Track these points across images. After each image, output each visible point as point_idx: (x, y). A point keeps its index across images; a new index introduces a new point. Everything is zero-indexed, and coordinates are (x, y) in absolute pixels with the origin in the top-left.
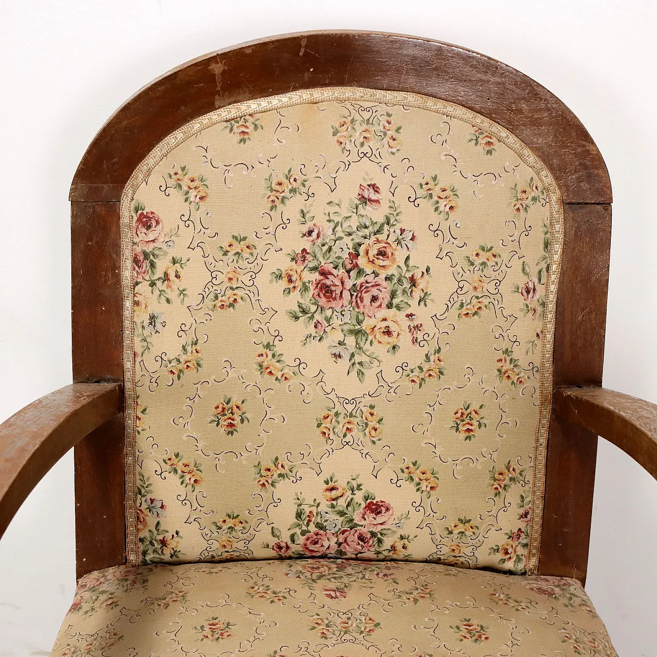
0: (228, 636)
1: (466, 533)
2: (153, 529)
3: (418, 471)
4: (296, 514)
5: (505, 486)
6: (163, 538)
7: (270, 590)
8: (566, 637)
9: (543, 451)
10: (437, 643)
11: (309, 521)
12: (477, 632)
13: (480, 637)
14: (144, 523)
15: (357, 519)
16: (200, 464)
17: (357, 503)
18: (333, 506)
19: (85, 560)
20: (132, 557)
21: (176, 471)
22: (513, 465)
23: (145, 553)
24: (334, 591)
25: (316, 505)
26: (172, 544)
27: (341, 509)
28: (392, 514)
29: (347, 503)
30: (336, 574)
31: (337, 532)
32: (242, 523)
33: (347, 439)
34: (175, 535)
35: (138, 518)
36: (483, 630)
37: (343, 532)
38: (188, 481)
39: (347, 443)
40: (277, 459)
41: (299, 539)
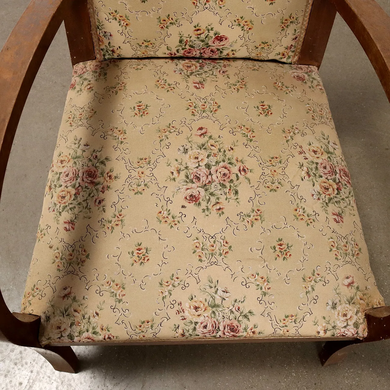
0: (147, 114)
1: (265, 48)
2: (107, 45)
3: (243, 21)
4: (179, 41)
5: (287, 25)
6: (113, 49)
7: (167, 83)
8: (309, 109)
9: (310, 7)
10: (247, 118)
11: (186, 44)
12: (267, 110)
13: (268, 113)
14: (102, 41)
15: (210, 43)
16: (129, 17)
17: (211, 36)
18: (198, 38)
19: (75, 57)
20: (98, 56)
21: (116, 19)
22: (293, 15)
23: (104, 55)
24: (198, 84)
25: (189, 37)
26: (118, 52)
27: (202, 39)
28: (228, 41)
29: (205, 36)
30: (199, 71)
31: (200, 49)
32: (152, 44)
33: (206, 6)
34: (119, 48)
35: (99, 39)
36: (270, 109)
37: (203, 49)
38: (123, 24)
39: (207, 8)
40: (169, 15)
41: (181, 51)
